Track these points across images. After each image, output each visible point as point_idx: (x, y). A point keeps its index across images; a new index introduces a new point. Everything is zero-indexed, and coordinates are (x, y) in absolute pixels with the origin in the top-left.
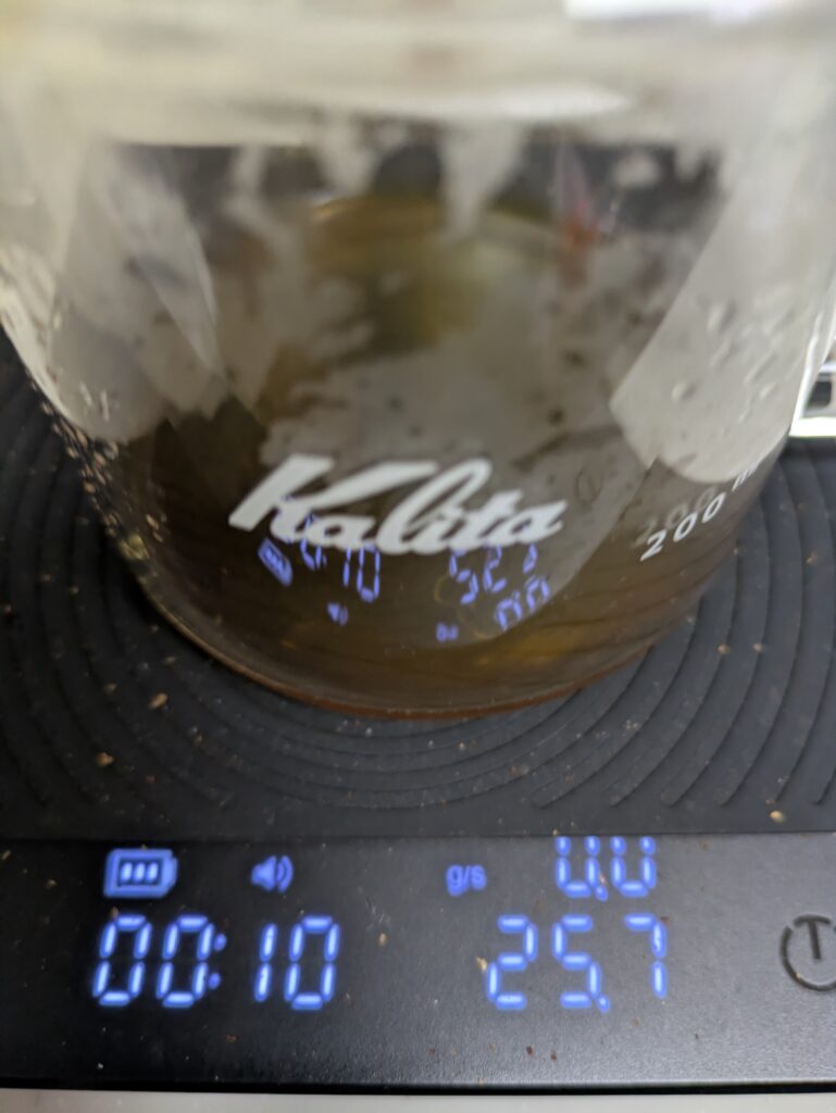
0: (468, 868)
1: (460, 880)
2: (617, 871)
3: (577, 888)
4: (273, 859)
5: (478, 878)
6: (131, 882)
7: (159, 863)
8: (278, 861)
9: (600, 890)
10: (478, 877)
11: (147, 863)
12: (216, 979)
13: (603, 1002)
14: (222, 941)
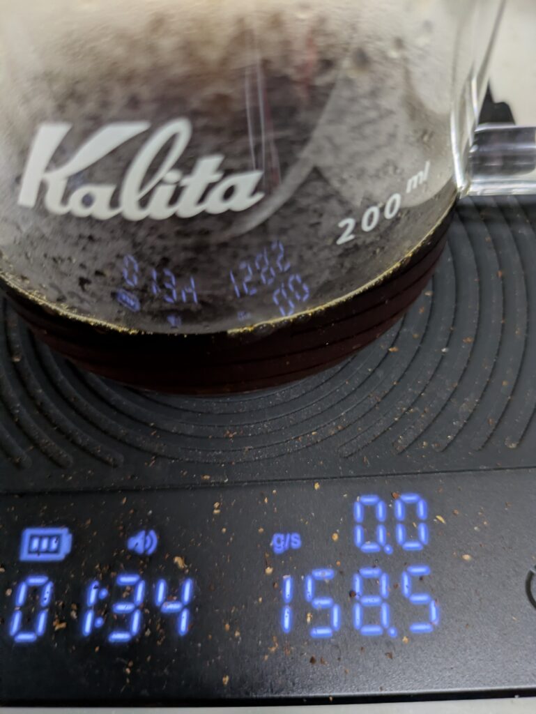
0: (288, 535)
1: (282, 543)
2: (400, 534)
3: (369, 547)
4: (142, 534)
5: (295, 543)
6: (38, 552)
7: (58, 537)
8: (147, 534)
9: (388, 549)
10: (296, 541)
11: (50, 537)
12: (100, 622)
13: (392, 632)
14: (104, 593)
